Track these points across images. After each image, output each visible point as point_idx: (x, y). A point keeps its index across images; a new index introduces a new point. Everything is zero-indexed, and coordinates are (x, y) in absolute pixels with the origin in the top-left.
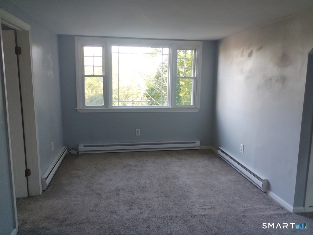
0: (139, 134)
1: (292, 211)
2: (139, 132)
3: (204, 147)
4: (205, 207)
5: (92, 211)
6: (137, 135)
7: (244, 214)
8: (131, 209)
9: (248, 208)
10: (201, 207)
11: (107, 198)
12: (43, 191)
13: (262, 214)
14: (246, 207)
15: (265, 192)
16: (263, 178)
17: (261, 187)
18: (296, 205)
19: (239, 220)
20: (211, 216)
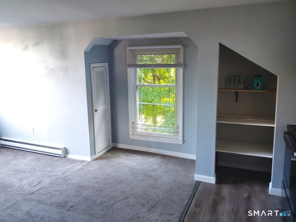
1: (90, 160)
4: (34, 185)
7: (65, 175)
9: (64, 170)
10: (31, 186)
13: (75, 169)
14: (62, 170)
15: (64, 157)
16: (61, 147)
17: (61, 154)
18: (91, 155)
19: (65, 180)
20: (45, 187)
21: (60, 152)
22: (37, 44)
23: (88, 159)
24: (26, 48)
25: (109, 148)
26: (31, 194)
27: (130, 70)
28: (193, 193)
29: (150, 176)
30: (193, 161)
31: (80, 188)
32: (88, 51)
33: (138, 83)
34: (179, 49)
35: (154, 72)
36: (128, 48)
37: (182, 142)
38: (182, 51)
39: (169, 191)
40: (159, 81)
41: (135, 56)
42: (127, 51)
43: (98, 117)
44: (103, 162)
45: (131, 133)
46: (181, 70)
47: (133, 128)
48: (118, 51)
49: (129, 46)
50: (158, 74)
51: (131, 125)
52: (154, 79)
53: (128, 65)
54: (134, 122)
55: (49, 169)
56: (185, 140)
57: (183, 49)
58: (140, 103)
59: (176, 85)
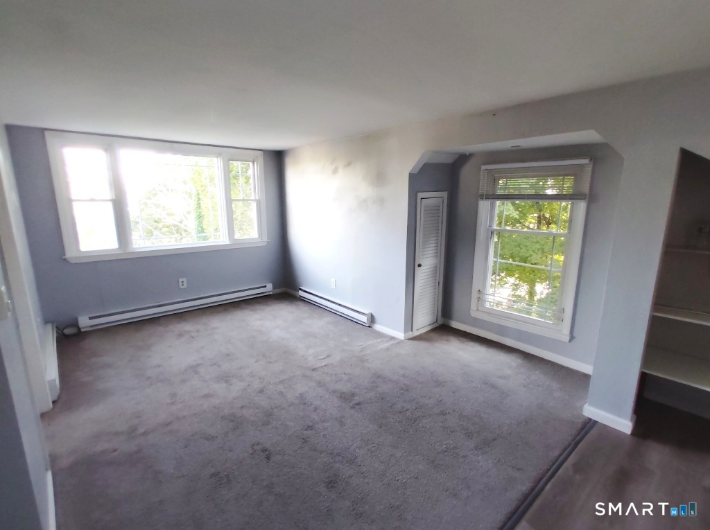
0: (185, 286)
1: (403, 339)
2: (185, 283)
3: (278, 291)
4: (320, 358)
5: (173, 403)
6: (181, 287)
7: (363, 353)
8: (231, 385)
9: (363, 346)
10: (317, 359)
11: (184, 381)
12: (54, 402)
13: (379, 348)
14: (361, 345)
15: (369, 327)
16: (366, 312)
17: (366, 322)
18: (406, 331)
19: (362, 360)
20: (332, 365)
21: (364, 319)
22: (349, 164)
23: (401, 335)
24: (335, 171)
25: (436, 325)
26: (314, 370)
27: (484, 205)
28: (575, 439)
29: (494, 386)
30: (586, 377)
31: (378, 377)
32: (416, 172)
33: (495, 227)
34: (582, 166)
35: (540, 211)
36: (484, 167)
37: (568, 338)
38: (589, 169)
39: (524, 423)
40: (548, 227)
41: (495, 181)
42: (481, 172)
43: (423, 275)
44: (422, 345)
45: (473, 306)
46: (582, 206)
47: (479, 299)
48: (466, 172)
49: (485, 164)
50: (547, 215)
51: (475, 295)
52: (539, 223)
53: (481, 195)
54: (481, 290)
55: (346, 340)
56: (575, 335)
57: (591, 166)
58: (495, 260)
59: (569, 233)
